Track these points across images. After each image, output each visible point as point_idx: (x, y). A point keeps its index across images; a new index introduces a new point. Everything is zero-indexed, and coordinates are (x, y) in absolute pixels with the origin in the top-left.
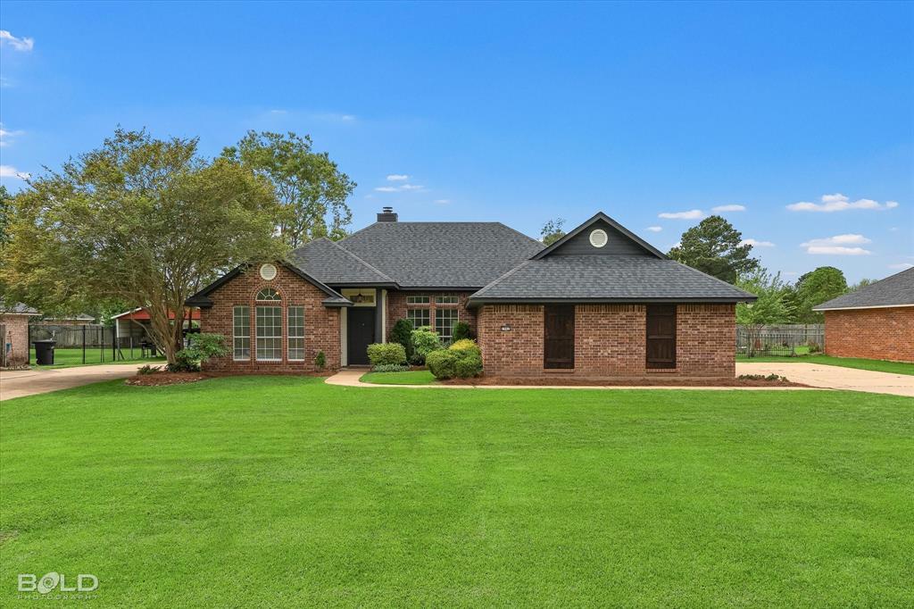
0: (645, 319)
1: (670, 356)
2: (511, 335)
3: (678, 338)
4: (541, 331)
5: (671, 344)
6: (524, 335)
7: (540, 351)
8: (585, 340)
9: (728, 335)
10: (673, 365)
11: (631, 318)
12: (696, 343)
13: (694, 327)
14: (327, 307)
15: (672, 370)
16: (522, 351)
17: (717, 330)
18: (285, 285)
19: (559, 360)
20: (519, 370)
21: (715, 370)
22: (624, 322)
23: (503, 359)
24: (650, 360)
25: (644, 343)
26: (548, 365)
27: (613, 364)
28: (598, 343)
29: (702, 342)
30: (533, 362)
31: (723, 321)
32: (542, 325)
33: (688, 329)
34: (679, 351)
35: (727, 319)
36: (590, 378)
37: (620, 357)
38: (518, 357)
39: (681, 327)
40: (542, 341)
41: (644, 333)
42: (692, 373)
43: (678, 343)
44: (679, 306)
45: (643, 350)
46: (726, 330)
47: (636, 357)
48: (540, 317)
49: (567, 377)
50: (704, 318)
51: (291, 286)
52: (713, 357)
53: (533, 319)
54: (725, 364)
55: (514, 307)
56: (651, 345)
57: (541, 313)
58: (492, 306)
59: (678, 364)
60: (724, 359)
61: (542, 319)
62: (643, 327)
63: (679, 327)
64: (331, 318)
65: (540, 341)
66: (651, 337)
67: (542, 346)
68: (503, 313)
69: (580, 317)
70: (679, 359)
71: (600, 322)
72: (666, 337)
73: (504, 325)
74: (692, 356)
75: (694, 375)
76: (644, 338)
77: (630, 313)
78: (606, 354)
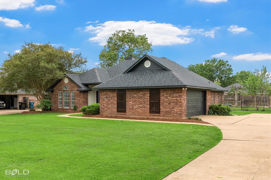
0: (149, 95)
1: (158, 109)
2: (107, 100)
3: (161, 102)
4: (116, 99)
5: (158, 104)
6: (111, 100)
7: (116, 106)
8: (129, 102)
9: (179, 101)
10: (159, 112)
11: (144, 95)
12: (167, 104)
13: (166, 97)
14: (80, 91)
15: (158, 114)
16: (110, 106)
17: (175, 99)
18: (70, 85)
19: (122, 110)
20: (109, 113)
21: (175, 115)
22: (142, 96)
23: (105, 109)
24: (151, 110)
25: (149, 104)
26: (118, 111)
27: (138, 112)
28: (133, 104)
29: (170, 104)
30: (114, 110)
31: (177, 95)
32: (116, 97)
33: (164, 98)
34: (161, 107)
35: (179, 94)
36: (131, 117)
37: (141, 109)
38: (109, 108)
39: (162, 98)
40: (116, 103)
41: (149, 100)
42: (166, 116)
43: (161, 104)
44: (161, 90)
45: (148, 106)
46: (179, 99)
47: (146, 109)
48: (115, 95)
49: (124, 116)
50: (170, 94)
51: (71, 85)
52: (174, 109)
53: (114, 95)
54: (178, 113)
55: (108, 91)
56: (151, 105)
57: (116, 93)
58: (102, 91)
59: (161, 112)
60: (178, 111)
61: (116, 95)
62: (148, 98)
63: (161, 98)
64: (81, 95)
65: (116, 102)
66: (151, 101)
67: (116, 104)
68: (105, 93)
69: (128, 95)
70: (161, 110)
71: (134, 96)
72: (157, 101)
73: (105, 97)
74: (166, 109)
75: (167, 117)
76: (149, 102)
77: (144, 92)
78: (136, 108)
